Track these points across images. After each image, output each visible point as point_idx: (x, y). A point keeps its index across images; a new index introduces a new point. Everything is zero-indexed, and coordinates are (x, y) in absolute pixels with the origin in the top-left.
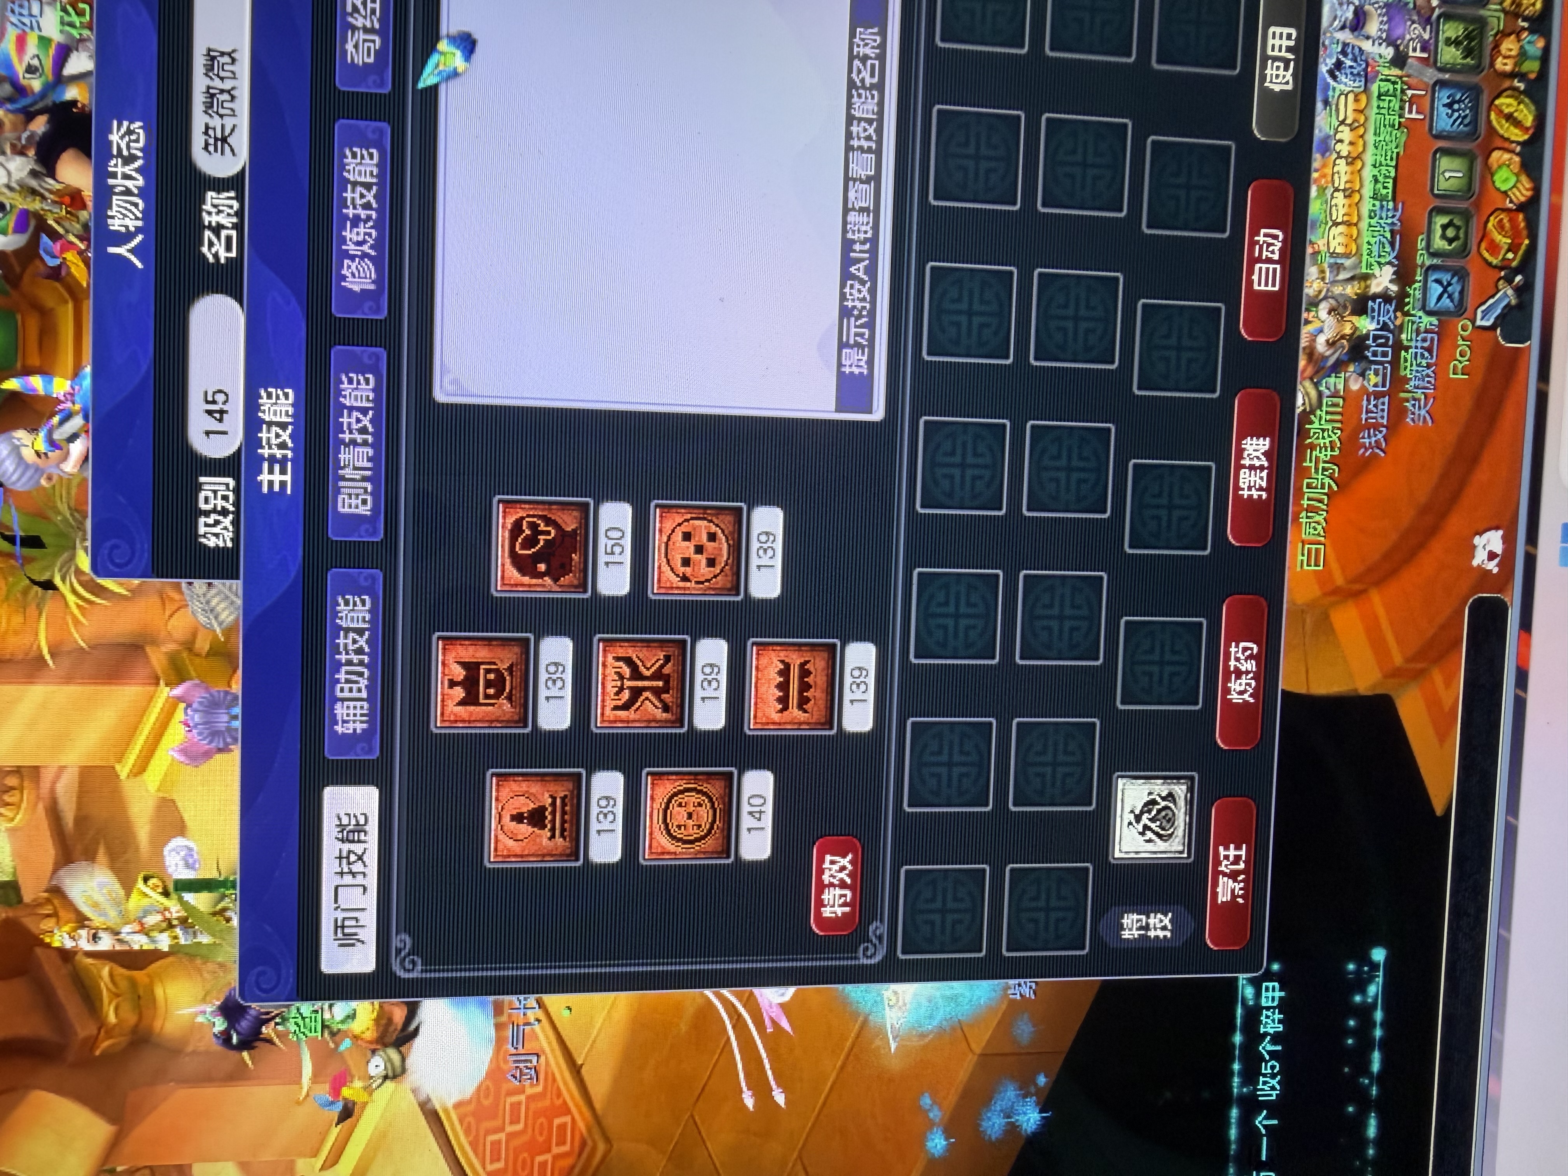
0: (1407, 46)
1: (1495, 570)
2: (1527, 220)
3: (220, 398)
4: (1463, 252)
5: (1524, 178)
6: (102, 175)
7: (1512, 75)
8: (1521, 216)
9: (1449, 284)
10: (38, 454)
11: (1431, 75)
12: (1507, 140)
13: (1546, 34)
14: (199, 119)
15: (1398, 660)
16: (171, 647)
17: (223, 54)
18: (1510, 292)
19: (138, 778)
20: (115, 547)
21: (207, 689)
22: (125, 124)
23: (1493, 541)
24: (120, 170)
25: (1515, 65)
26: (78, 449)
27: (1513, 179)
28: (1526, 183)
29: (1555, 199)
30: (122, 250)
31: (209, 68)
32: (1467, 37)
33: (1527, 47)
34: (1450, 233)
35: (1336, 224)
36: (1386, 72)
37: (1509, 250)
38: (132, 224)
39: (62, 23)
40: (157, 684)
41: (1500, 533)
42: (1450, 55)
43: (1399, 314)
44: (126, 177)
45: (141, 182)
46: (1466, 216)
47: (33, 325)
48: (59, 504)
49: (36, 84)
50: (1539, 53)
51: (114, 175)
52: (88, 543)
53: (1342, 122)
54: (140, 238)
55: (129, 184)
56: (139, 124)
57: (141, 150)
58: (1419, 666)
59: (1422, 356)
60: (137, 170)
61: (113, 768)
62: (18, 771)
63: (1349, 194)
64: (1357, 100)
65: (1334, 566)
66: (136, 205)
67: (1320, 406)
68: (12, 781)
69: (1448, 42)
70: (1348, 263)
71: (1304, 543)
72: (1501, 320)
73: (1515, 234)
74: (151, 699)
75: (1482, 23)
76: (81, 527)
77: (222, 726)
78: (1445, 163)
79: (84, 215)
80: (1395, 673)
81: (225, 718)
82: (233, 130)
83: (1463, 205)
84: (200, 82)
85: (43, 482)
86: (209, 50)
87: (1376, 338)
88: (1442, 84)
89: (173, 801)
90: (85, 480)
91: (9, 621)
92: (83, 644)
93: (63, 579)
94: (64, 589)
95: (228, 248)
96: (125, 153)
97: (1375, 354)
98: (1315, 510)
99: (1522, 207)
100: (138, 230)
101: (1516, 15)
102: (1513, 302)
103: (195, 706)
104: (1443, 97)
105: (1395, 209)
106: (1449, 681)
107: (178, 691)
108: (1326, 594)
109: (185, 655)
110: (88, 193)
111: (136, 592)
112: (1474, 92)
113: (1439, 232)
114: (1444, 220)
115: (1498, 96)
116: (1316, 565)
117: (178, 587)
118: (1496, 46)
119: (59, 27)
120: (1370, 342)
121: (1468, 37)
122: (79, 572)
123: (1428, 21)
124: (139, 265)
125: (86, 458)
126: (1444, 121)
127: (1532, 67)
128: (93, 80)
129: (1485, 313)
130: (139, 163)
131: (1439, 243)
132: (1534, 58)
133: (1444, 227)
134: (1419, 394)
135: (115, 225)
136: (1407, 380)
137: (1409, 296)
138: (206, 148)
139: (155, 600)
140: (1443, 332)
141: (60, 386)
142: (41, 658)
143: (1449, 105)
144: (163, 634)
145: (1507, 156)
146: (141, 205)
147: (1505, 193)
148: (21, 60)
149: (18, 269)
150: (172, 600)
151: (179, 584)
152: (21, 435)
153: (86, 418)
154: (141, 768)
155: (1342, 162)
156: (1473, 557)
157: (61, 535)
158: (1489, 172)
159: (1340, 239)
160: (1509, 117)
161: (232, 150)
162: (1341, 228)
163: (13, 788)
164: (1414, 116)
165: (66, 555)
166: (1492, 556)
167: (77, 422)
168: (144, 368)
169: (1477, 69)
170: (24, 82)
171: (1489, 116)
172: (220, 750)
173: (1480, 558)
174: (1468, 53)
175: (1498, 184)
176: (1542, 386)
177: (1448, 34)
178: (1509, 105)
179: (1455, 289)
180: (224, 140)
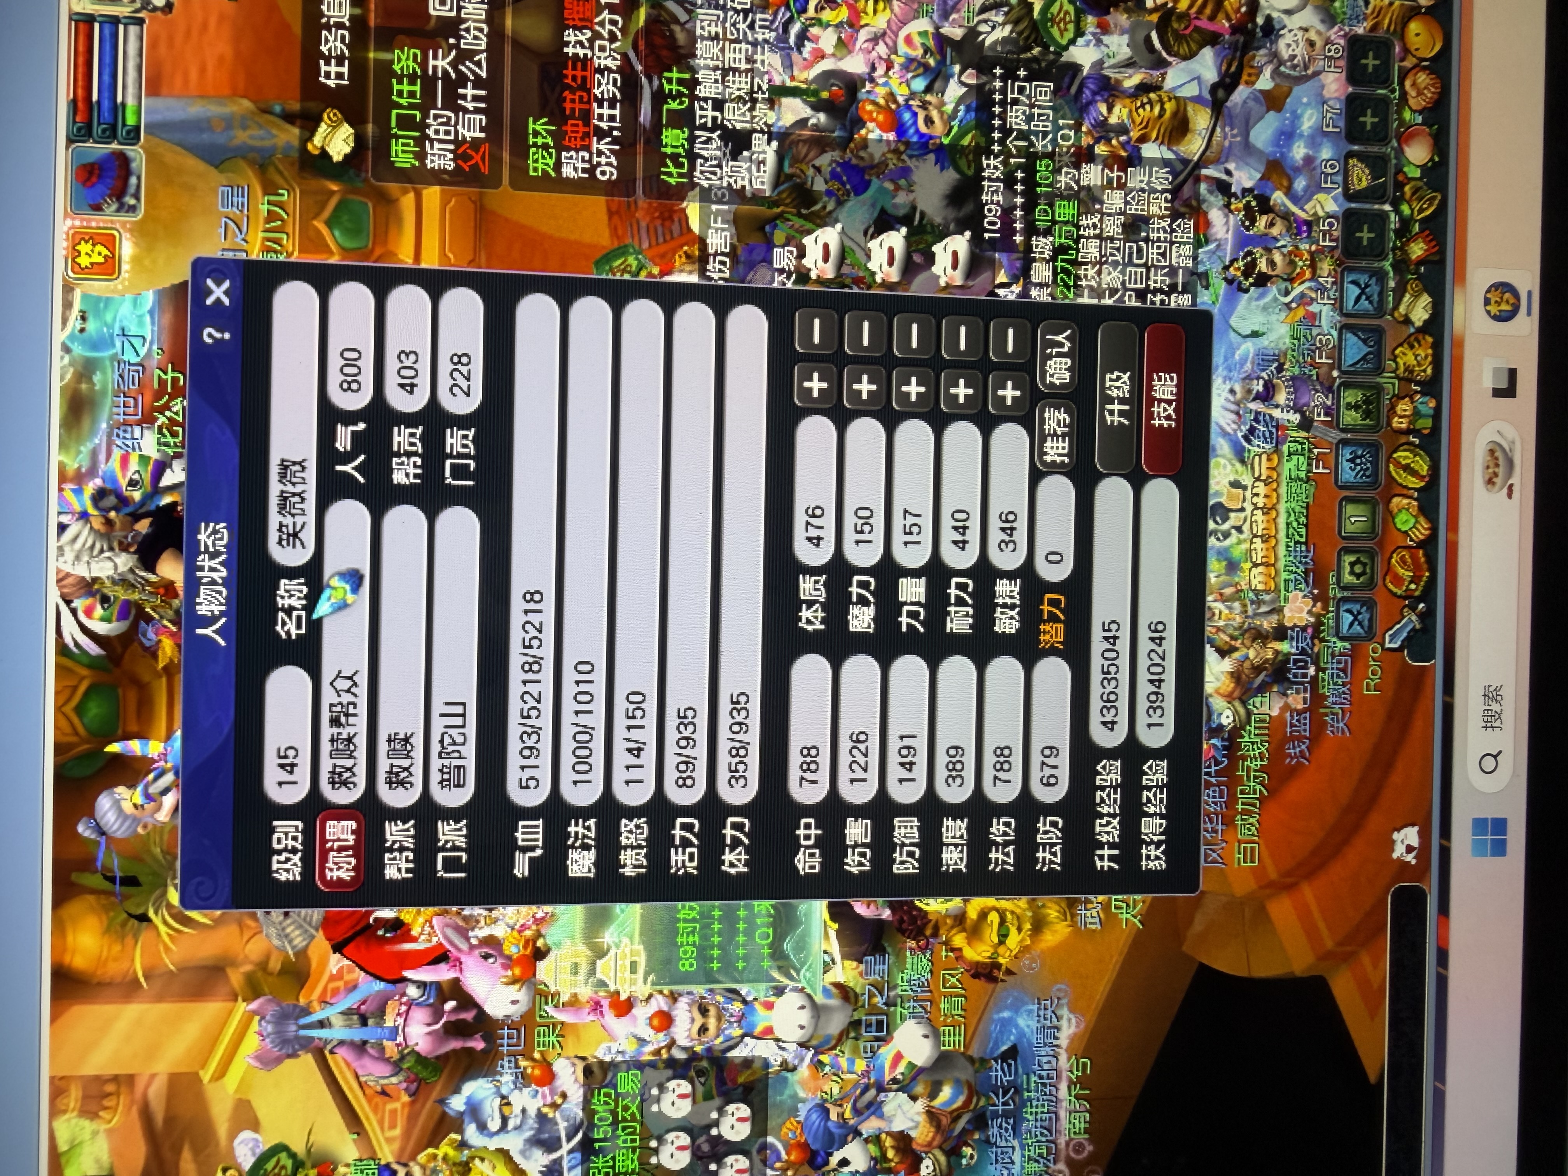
0: (1312, 412)
1: (1414, 862)
2: (1425, 555)
3: (291, 753)
4: (1371, 584)
5: (1422, 520)
6: (191, 569)
7: (1408, 432)
8: (1421, 552)
9: (1359, 613)
10: (136, 806)
11: (1335, 435)
12: (1406, 487)
13: (1437, 395)
14: (274, 519)
15: (1329, 944)
16: (248, 968)
17: (294, 463)
18: (1414, 618)
19: (219, 1083)
20: (200, 884)
21: (279, 1004)
22: (212, 525)
23: (1410, 836)
24: (207, 564)
25: (1410, 423)
26: (170, 800)
27: (1413, 520)
28: (1424, 523)
29: (1451, 536)
30: (208, 631)
31: (283, 476)
32: (1364, 402)
33: (1420, 407)
34: (1358, 569)
35: (1256, 565)
36: (1295, 434)
37: (1411, 582)
38: (217, 609)
39: (159, 444)
40: (236, 1000)
41: (1416, 828)
42: (1350, 417)
43: (1316, 641)
44: (212, 569)
45: (224, 573)
46: (1371, 554)
47: (132, 696)
48: (153, 848)
49: (137, 495)
50: (1431, 412)
51: (202, 569)
52: (178, 881)
53: (1258, 479)
54: (224, 620)
55: (215, 575)
56: (222, 525)
57: (225, 546)
58: (1349, 949)
59: (1338, 676)
60: (221, 563)
61: (197, 1074)
62: (116, 1079)
63: (1265, 539)
64: (1269, 459)
65: (1268, 861)
66: (220, 593)
67: (1249, 723)
68: (110, 1088)
69: (1349, 406)
70: (1267, 597)
71: (1240, 842)
72: (1408, 642)
73: (1416, 567)
74: (230, 1013)
75: (1379, 389)
76: (172, 867)
77: (291, 1035)
78: (1350, 509)
79: (176, 603)
80: (1326, 957)
81: (293, 1028)
82: (303, 527)
83: (1369, 544)
84: (275, 488)
85: (140, 830)
86: (283, 461)
87: (1296, 662)
88: (1345, 442)
89: (249, 1102)
90: (175, 827)
91: (109, 950)
92: (172, 967)
93: (156, 913)
94: (157, 920)
95: (299, 627)
96: (211, 549)
97: (1295, 676)
98: (1249, 813)
99: (1421, 544)
100: (222, 614)
101: (1410, 381)
102: (1418, 627)
103: (268, 1018)
104: (1346, 453)
105: (1308, 551)
106: (1377, 961)
107: (254, 1006)
108: (1261, 887)
109: (260, 974)
110: (180, 584)
111: (218, 922)
112: (1374, 448)
113: (1347, 569)
114: (1352, 558)
115: (1395, 451)
116: (1252, 861)
117: (254, 917)
118: (1393, 408)
119: (156, 447)
120: (1291, 665)
121: (1367, 402)
122: (169, 906)
123: (1330, 389)
124: (223, 643)
125: (176, 809)
126: (1348, 473)
127: (1425, 424)
128: (184, 489)
129: (1393, 638)
130: (224, 557)
131: (1348, 578)
132: (1426, 416)
133: (1352, 565)
134: (1337, 709)
135: (203, 610)
136: (1325, 698)
137: (1323, 624)
138: (280, 543)
139: (233, 929)
140: (1355, 654)
141: (154, 748)
142: (136, 980)
143: (1351, 461)
144: (241, 957)
145: (1406, 501)
146: (225, 593)
147: (1406, 532)
148: (124, 476)
149: (119, 650)
150: (249, 927)
151: (255, 914)
152: (121, 790)
153: (176, 774)
154: (221, 1073)
155: (1259, 512)
156: (1393, 850)
157: (155, 874)
158: (1390, 515)
159: (1260, 578)
160: (1407, 468)
161: (302, 544)
162: (1261, 569)
163: (109, 1095)
164: (1321, 470)
165: (158, 892)
166: (1409, 849)
167: (169, 778)
168: (226, 730)
169: (1375, 428)
170: (127, 494)
171: (1388, 467)
172: (289, 1056)
173: (1399, 851)
174: (1367, 415)
175: (1399, 526)
176: (1448, 699)
177: (1349, 400)
178: (1406, 458)
179: (1365, 617)
180: (295, 535)
